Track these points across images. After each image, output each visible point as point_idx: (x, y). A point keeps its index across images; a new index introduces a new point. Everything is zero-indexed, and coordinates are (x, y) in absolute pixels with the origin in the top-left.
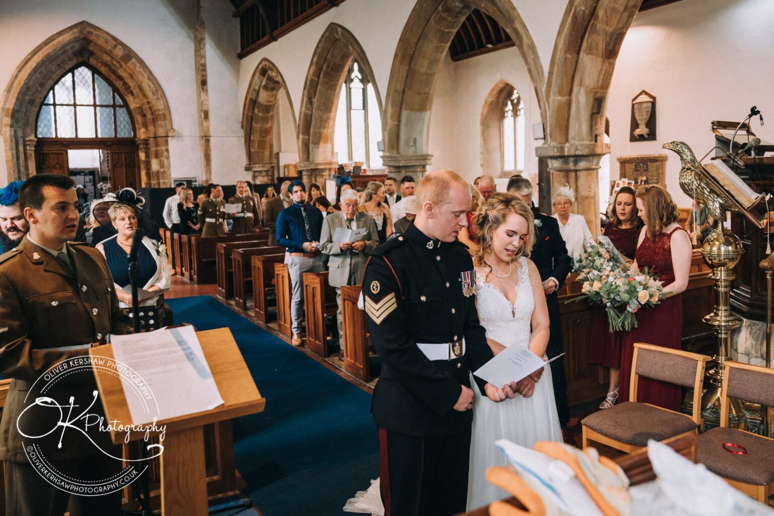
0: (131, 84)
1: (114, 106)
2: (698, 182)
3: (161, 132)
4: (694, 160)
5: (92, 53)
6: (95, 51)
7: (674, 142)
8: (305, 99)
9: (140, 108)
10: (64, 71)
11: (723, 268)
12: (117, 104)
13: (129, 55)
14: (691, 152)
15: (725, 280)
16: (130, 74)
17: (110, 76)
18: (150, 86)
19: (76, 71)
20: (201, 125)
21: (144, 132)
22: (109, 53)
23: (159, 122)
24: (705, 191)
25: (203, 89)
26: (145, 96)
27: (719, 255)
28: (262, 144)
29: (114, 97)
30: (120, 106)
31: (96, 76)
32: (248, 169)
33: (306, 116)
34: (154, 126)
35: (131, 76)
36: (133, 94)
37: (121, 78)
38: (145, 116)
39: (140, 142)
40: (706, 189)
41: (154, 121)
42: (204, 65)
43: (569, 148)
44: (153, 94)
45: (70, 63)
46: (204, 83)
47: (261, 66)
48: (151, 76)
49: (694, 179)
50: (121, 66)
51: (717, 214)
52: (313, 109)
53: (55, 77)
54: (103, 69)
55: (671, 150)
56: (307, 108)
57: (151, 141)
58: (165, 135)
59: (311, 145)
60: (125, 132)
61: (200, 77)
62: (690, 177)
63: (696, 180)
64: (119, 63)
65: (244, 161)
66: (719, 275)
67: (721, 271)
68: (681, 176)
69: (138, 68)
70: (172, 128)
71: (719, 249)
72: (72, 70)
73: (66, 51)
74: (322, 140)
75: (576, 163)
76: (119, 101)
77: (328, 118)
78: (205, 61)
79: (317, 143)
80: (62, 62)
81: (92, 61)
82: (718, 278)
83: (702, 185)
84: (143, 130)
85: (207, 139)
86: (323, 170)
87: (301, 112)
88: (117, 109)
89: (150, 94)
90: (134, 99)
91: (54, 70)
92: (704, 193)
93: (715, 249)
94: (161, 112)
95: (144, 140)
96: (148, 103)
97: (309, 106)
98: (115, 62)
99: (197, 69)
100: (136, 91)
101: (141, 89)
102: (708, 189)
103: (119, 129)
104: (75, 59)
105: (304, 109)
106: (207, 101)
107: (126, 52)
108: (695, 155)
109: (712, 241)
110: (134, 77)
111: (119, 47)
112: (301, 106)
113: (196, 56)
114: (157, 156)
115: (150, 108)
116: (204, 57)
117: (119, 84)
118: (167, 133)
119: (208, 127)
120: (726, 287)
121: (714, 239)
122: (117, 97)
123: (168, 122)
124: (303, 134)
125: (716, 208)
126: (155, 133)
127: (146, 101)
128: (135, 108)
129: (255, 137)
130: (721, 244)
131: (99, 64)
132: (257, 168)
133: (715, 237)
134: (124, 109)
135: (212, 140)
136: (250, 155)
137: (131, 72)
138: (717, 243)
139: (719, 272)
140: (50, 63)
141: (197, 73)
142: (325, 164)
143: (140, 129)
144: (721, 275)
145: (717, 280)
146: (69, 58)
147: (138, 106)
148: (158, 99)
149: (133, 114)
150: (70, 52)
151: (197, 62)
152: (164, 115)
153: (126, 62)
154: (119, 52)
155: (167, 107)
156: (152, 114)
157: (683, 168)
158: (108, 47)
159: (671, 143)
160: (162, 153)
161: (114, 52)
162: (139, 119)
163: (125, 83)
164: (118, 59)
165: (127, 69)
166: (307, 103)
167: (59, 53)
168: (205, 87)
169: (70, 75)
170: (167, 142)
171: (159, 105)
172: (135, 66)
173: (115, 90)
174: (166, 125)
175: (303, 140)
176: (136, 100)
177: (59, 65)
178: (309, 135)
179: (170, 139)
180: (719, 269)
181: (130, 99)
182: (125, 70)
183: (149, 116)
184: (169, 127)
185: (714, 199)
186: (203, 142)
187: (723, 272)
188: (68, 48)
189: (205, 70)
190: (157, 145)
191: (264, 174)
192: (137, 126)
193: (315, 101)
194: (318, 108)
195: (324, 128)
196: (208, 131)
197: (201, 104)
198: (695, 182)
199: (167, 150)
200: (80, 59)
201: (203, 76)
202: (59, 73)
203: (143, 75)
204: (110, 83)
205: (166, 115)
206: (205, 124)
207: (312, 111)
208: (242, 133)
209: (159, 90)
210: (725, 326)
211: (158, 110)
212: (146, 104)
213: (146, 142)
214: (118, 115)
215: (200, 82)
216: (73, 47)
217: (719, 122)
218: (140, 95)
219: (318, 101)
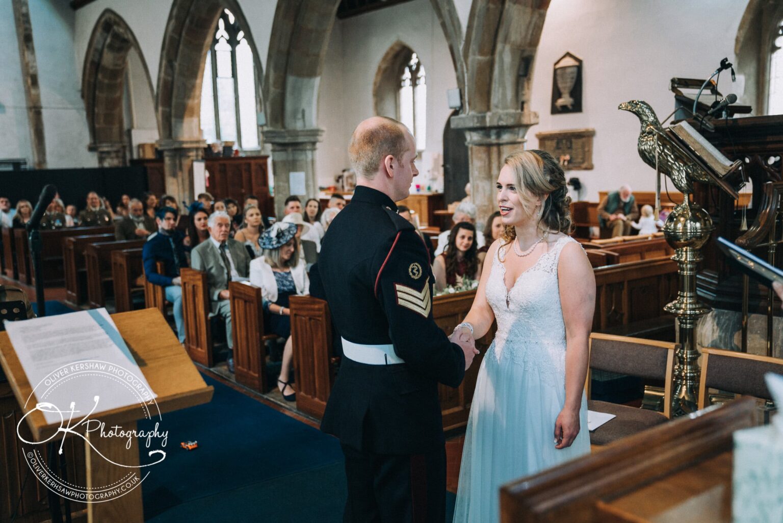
2: (661, 148)
4: (656, 123)
7: (633, 101)
11: (688, 248)
14: (653, 112)
15: (691, 262)
24: (669, 159)
27: (685, 233)
40: (670, 156)
43: (491, 118)
49: (656, 145)
51: (683, 185)
52: (174, 74)
55: (630, 111)
59: (173, 120)
62: (652, 143)
63: (659, 145)
66: (684, 256)
67: (686, 251)
68: (640, 142)
71: (685, 226)
74: (187, 114)
75: (499, 136)
79: (181, 117)
82: (683, 259)
83: (666, 151)
86: (188, 150)
87: (159, 78)
92: (668, 161)
93: (680, 226)
102: (672, 156)
108: (658, 116)
109: (676, 217)
120: (691, 270)
121: (679, 215)
125: (682, 178)
130: (687, 220)
133: (681, 212)
138: (682, 219)
139: (684, 253)
144: (687, 256)
145: (682, 263)
157: (643, 132)
159: (629, 103)
178: (170, 107)
180: (684, 249)
185: (679, 168)
187: (688, 253)
191: (113, 155)
193: (176, 64)
195: (189, 98)
198: (658, 149)
207: (173, 77)
210: (690, 315)
217: (679, 79)
219: (180, 65)
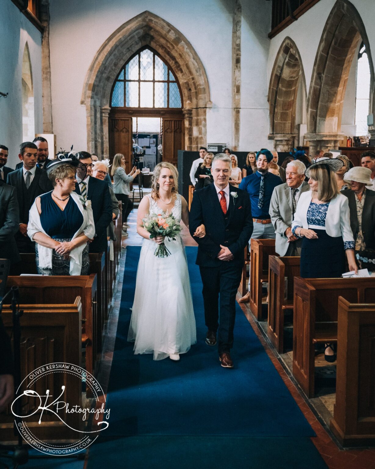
0: (181, 62)
1: (168, 82)
3: (201, 104)
5: (152, 38)
6: (155, 36)
8: (315, 74)
9: (187, 83)
10: (132, 53)
12: (171, 80)
13: (180, 38)
16: (180, 54)
17: (165, 56)
18: (194, 64)
19: (141, 53)
20: (234, 98)
21: (189, 104)
22: (164, 38)
23: (200, 95)
25: (237, 67)
26: (190, 73)
28: (284, 116)
29: (168, 74)
30: (173, 82)
31: (156, 56)
32: (270, 138)
33: (315, 90)
34: (197, 98)
35: (181, 56)
36: (182, 72)
37: (173, 58)
38: (190, 90)
39: (185, 112)
41: (197, 94)
42: (239, 45)
44: (197, 71)
45: (136, 46)
46: (238, 61)
47: (284, 44)
48: (196, 56)
50: (174, 48)
52: (321, 83)
53: (126, 58)
54: (160, 51)
56: (316, 83)
57: (194, 111)
58: (204, 107)
59: (318, 118)
60: (175, 104)
61: (235, 55)
64: (172, 45)
65: (268, 131)
69: (186, 49)
70: (210, 101)
72: (138, 52)
73: (134, 37)
74: (329, 113)
76: (172, 78)
77: (336, 93)
78: (240, 41)
79: (324, 117)
80: (131, 46)
81: (153, 44)
84: (188, 102)
85: (237, 111)
86: (328, 142)
87: (311, 87)
88: (170, 84)
89: (194, 71)
90: (183, 76)
91: (125, 53)
94: (202, 87)
95: (189, 110)
96: (193, 79)
97: (318, 81)
98: (169, 45)
99: (233, 48)
100: (184, 69)
101: (188, 67)
103: (170, 101)
104: (140, 44)
105: (313, 84)
106: (240, 77)
107: (177, 36)
110: (183, 57)
111: (172, 31)
112: (312, 81)
113: (233, 37)
114: (197, 124)
115: (194, 83)
116: (239, 38)
117: (172, 63)
118: (206, 105)
119: (239, 100)
122: (171, 74)
123: (206, 95)
124: (311, 108)
126: (197, 105)
127: (191, 77)
128: (183, 83)
129: (278, 110)
131: (158, 46)
132: (279, 137)
134: (176, 84)
135: (241, 111)
136: (273, 126)
137: (181, 53)
140: (121, 47)
141: (233, 53)
142: (330, 136)
143: (186, 102)
146: (136, 42)
147: (186, 81)
148: (200, 75)
149: (182, 88)
150: (136, 37)
151: (234, 42)
152: (204, 89)
153: (177, 45)
154: (172, 36)
155: (207, 82)
156: (196, 88)
158: (164, 32)
160: (201, 122)
161: (168, 36)
162: (185, 92)
163: (176, 62)
164: (171, 42)
165: (178, 50)
166: (316, 79)
167: (129, 38)
168: (238, 65)
169: (137, 56)
170: (205, 112)
171: (201, 81)
172: (183, 48)
173: (170, 68)
174: (205, 98)
175: (312, 112)
176: (184, 77)
177: (128, 48)
178: (317, 108)
179: (207, 110)
181: (179, 75)
182: (176, 51)
183: (193, 90)
184: (207, 100)
186: (234, 113)
188: (135, 34)
189: (239, 50)
190: (198, 115)
191: (284, 143)
192: (184, 98)
193: (324, 76)
194: (326, 84)
195: (331, 102)
196: (239, 104)
197: (235, 79)
199: (205, 120)
200: (144, 43)
201: (237, 55)
202: (128, 55)
203: (189, 55)
204: (166, 62)
205: (206, 90)
206: (237, 97)
207: (321, 86)
208: (267, 106)
209: (201, 67)
211: (200, 85)
212: (191, 80)
213: (190, 112)
214: (171, 89)
215: (235, 60)
216: (139, 33)
218: (187, 72)
219: (326, 76)
